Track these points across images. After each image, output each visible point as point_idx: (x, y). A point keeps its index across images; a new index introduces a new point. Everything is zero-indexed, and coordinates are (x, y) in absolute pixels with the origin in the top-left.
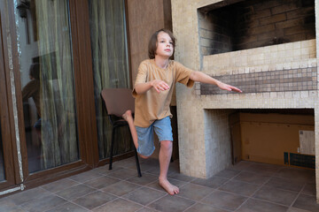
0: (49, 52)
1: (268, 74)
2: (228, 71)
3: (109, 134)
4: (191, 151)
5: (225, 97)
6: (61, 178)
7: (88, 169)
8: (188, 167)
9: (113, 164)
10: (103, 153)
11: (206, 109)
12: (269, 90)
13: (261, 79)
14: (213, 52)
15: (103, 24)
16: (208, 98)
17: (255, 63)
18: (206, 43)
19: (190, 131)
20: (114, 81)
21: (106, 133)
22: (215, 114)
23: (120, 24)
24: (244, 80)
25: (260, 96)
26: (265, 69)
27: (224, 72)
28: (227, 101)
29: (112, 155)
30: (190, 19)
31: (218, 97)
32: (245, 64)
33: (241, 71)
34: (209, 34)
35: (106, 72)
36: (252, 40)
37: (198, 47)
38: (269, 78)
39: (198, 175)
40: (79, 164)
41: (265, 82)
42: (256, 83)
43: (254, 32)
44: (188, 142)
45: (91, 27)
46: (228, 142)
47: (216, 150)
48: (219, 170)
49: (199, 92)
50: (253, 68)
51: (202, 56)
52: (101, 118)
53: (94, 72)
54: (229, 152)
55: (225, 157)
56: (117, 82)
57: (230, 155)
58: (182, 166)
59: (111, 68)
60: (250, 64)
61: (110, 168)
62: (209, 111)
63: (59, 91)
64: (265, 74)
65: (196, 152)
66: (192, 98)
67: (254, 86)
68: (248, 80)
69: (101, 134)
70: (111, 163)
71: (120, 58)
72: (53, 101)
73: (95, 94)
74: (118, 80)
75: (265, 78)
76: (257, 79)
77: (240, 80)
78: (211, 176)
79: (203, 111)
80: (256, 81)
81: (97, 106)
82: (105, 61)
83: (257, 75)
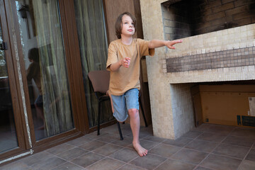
0: (45, 45)
1: (221, 53)
2: (188, 52)
3: (96, 107)
4: (161, 117)
5: (186, 74)
6: (60, 143)
7: (81, 135)
8: (159, 131)
9: (100, 130)
12: (222, 66)
13: (215, 57)
14: (176, 38)
15: (86, 20)
16: (173, 75)
17: (210, 45)
18: (169, 30)
19: (160, 102)
20: (98, 64)
21: (93, 106)
22: (179, 87)
23: (100, 18)
24: (201, 59)
25: (215, 71)
26: (218, 49)
27: (185, 53)
28: (189, 77)
29: (99, 123)
30: (155, 12)
32: (202, 46)
33: (199, 52)
34: (171, 23)
35: (91, 58)
37: (163, 34)
38: (221, 56)
39: (168, 137)
40: (74, 132)
41: (218, 60)
42: (212, 61)
43: (208, 19)
44: (158, 111)
45: (77, 23)
46: (191, 109)
47: (181, 116)
48: (185, 132)
49: (165, 71)
50: (208, 49)
52: (89, 95)
53: (81, 58)
54: (192, 117)
55: (189, 121)
56: (100, 65)
57: (193, 120)
58: (155, 130)
59: (94, 54)
60: (206, 46)
61: (99, 134)
62: (174, 85)
63: (55, 75)
64: (218, 54)
65: (166, 119)
66: (161, 75)
67: (210, 64)
68: (204, 59)
69: (90, 107)
70: (98, 129)
71: (101, 46)
72: (51, 83)
73: (83, 75)
74: (101, 63)
75: (218, 57)
76: (212, 57)
77: (198, 59)
78: (178, 137)
79: (170, 85)
80: (211, 59)
81: (85, 85)
82: (90, 49)
83: (211, 54)
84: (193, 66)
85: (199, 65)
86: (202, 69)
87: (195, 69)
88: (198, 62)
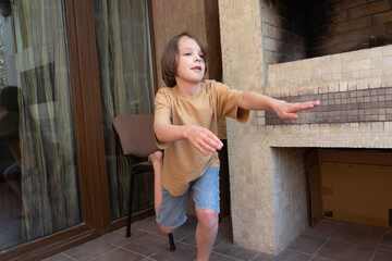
0: (33, 67)
1: (381, 92)
2: (311, 87)
3: (126, 180)
4: (250, 210)
5: (305, 129)
6: (52, 253)
7: (96, 236)
8: (245, 235)
9: (133, 226)
10: (118, 210)
11: (273, 148)
12: (382, 118)
13: (367, 100)
14: (282, 60)
15: (116, 23)
16: (277, 130)
17: (356, 75)
18: (271, 45)
19: (249, 181)
20: (133, 103)
21: (121, 179)
23: (140, 20)
24: (338, 102)
25: (366, 128)
26: (375, 84)
27: (303, 89)
28: (310, 135)
29: (130, 213)
30: (247, 8)
31: (294, 128)
32: (339, 77)
33: (333, 88)
34: (275, 32)
35: (121, 91)
36: (335, 41)
37: (261, 50)
38: (382, 98)
39: (262, 248)
40: (82, 229)
41: (375, 106)
42: (359, 106)
44: (245, 197)
45: (97, 25)
46: (303, 194)
47: (288, 208)
48: (292, 239)
49: (262, 121)
50: (354, 83)
51: (267, 64)
52: (113, 158)
53: (102, 91)
54: (304, 208)
55: (300, 217)
56: (137, 105)
57: (306, 214)
58: (237, 233)
59: (127, 85)
60: (347, 76)
61: (128, 235)
62: (280, 151)
63: (49, 120)
64: (374, 93)
65: (259, 213)
66: (253, 130)
67: (355, 112)
68: (345, 101)
69: (115, 182)
70: (129, 224)
71: (140, 70)
72: (38, 135)
73: (105, 122)
74: (139, 102)
75: (375, 99)
76: (361, 100)
77: (332, 102)
78: (282, 249)
79: (270, 150)
80: (359, 104)
81: (107, 141)
82: (119, 75)
83: (361, 94)
84: (320, 115)
85: (332, 113)
86: (338, 122)
87: (325, 121)
88: (331, 108)
